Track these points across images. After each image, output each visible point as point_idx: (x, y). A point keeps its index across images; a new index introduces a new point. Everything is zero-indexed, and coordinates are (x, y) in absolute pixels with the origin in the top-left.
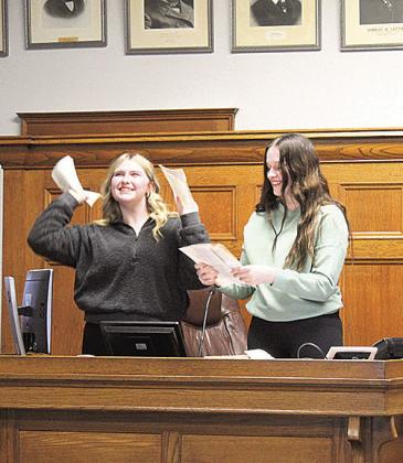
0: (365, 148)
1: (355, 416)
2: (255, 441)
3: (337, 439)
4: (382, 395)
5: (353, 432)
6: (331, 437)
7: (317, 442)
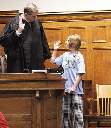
0: (50, 18)
1: (38, 90)
2: (9, 99)
3: (33, 97)
4: (45, 83)
5: (37, 95)
6: (31, 97)
7: (27, 98)
